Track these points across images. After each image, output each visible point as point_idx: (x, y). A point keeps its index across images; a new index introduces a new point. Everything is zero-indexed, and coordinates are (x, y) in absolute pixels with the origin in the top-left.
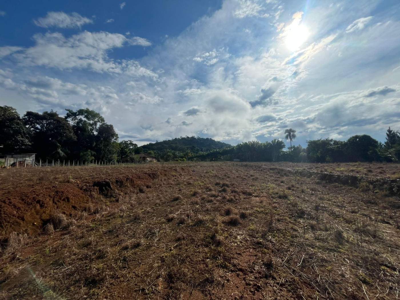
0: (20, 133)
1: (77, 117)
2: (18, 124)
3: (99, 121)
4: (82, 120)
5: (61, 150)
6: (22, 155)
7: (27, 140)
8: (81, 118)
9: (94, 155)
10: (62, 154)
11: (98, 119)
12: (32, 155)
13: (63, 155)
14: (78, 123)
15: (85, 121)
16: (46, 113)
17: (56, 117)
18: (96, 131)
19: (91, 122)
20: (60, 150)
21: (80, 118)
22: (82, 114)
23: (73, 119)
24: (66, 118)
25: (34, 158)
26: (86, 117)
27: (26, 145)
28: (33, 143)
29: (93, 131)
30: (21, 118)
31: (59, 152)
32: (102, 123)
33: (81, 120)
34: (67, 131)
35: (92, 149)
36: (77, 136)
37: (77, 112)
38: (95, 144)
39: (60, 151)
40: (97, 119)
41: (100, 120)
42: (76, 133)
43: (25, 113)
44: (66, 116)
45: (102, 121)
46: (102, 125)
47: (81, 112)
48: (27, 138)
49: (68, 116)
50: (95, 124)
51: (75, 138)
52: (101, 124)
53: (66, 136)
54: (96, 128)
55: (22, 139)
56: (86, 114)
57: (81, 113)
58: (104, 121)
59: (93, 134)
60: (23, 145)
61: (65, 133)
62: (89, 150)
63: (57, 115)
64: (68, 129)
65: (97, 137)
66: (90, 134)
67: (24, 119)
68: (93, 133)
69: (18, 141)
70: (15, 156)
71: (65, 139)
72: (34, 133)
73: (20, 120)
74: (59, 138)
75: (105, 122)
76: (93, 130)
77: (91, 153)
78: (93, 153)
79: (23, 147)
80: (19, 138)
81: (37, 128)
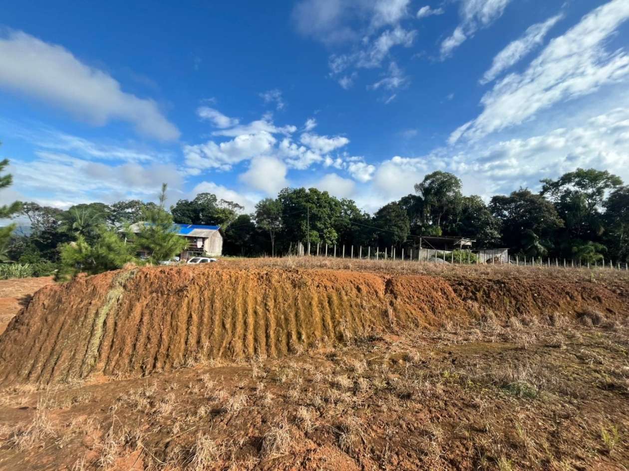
0: (488, 224)
1: (561, 188)
2: (485, 214)
3: (607, 186)
4: (570, 192)
5: (539, 243)
6: (494, 251)
7: (496, 233)
8: (568, 189)
9: (602, 252)
10: (542, 248)
11: (605, 183)
12: (504, 250)
13: (544, 251)
14: (563, 198)
15: (576, 192)
16: (514, 193)
17: (529, 196)
18: (603, 206)
19: (590, 191)
20: (537, 244)
21: (565, 189)
22: (570, 181)
23: (553, 194)
24: (542, 193)
25: (507, 254)
26: (578, 184)
27: (495, 238)
28: (502, 235)
29: (596, 207)
30: (487, 206)
31: (536, 247)
32: (614, 187)
33: (568, 192)
34: (547, 214)
35: (597, 239)
36: (564, 219)
37: (559, 181)
38: (602, 229)
39: (539, 246)
40: (603, 182)
41: (609, 183)
42: (561, 215)
43: (491, 199)
44: (542, 190)
45: (614, 185)
46: (616, 192)
47: (567, 179)
48: (495, 229)
49: (545, 190)
50: (600, 192)
51: (561, 223)
52: (613, 190)
53: (545, 222)
54: (601, 200)
55: (490, 231)
56: (577, 180)
57: (566, 181)
58: (620, 182)
59: (597, 213)
60: (492, 238)
61: (543, 217)
62: (591, 243)
63: (529, 193)
64: (547, 211)
65: (606, 215)
66: (589, 213)
67: (490, 206)
68: (596, 210)
69: (486, 234)
70: (487, 251)
71: (543, 226)
72: (502, 223)
73: (486, 208)
74: (535, 227)
75: (624, 185)
76: (595, 204)
77: (596, 248)
78: (601, 247)
79: (493, 241)
80: (488, 231)
81: (505, 216)
